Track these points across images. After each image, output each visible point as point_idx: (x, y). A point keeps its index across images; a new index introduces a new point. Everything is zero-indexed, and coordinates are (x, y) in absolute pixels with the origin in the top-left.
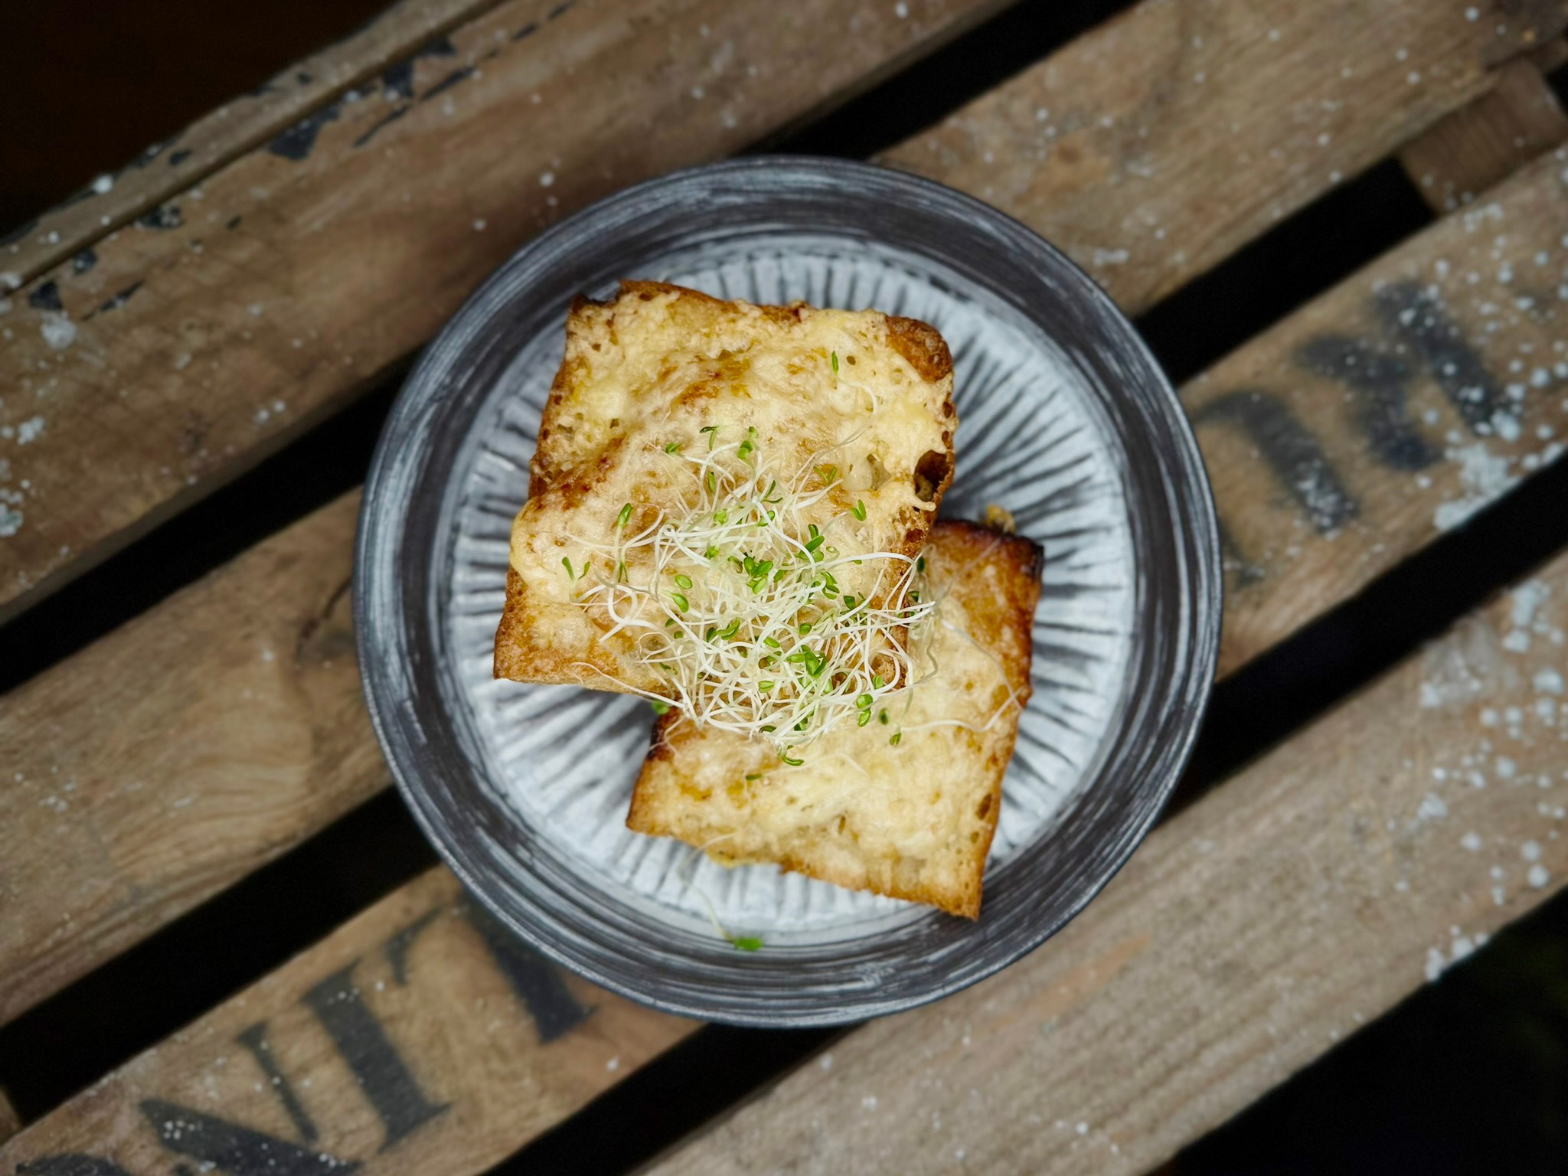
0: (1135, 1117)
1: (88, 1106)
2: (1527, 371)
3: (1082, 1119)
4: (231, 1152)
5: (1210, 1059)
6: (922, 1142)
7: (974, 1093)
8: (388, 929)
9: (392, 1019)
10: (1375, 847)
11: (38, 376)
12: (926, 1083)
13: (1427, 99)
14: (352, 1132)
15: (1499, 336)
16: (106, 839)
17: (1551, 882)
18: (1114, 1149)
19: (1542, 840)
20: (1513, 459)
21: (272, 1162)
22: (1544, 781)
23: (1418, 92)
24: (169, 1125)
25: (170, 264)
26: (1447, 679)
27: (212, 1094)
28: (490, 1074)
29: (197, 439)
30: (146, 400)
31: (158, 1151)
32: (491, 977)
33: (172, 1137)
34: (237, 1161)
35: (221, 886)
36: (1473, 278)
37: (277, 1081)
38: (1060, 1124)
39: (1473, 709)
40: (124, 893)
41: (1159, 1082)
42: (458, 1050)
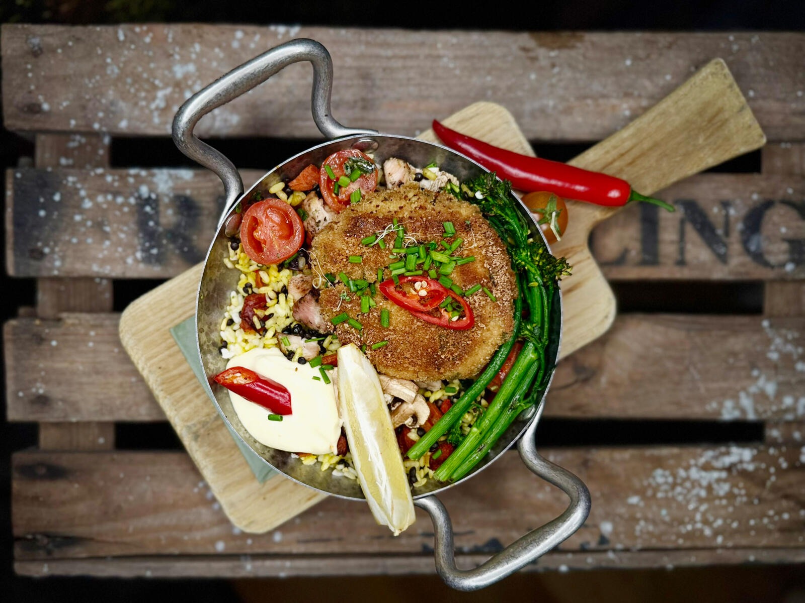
0: (425, 51)
1: (742, 274)
2: (123, 205)
3: (443, 62)
4: (709, 232)
5: (389, 53)
9: (636, 240)
11: (621, 516)
13: (92, 322)
15: (126, 224)
16: (688, 354)
17: (235, 30)
18: (439, 46)
19: (229, 45)
20: (149, 179)
21: (699, 220)
22: (215, 64)
23: (94, 327)
24: (722, 252)
26: (226, 121)
27: (704, 253)
31: (730, 246)
33: (724, 248)
34: (709, 228)
36: (120, 249)
37: (682, 245)
40: (693, 333)
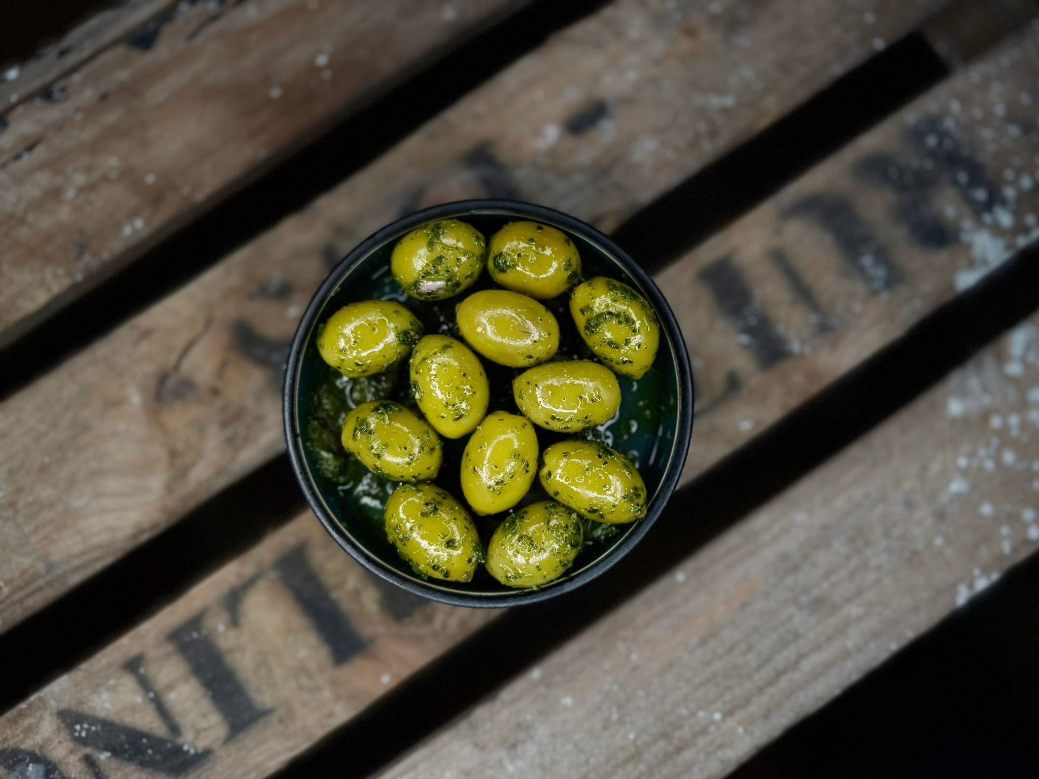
0: (754, 708)
1: (21, 715)
2: (1017, 178)
3: (718, 710)
4: (122, 745)
5: (807, 665)
6: (605, 727)
7: (641, 693)
8: (224, 589)
9: (231, 651)
10: (918, 515)
12: (606, 687)
14: (205, 730)
15: (996, 155)
16: (27, 529)
18: (740, 730)
19: (1036, 507)
20: (1010, 240)
21: (150, 751)
22: (1037, 466)
24: (78, 727)
25: (59, 127)
26: (966, 395)
27: (107, 705)
28: (301, 688)
29: (82, 248)
30: (45, 222)
31: (71, 745)
32: (298, 620)
33: (80, 736)
34: (126, 751)
35: (108, 561)
36: (978, 113)
37: (151, 695)
38: (701, 714)
39: (985, 416)
40: (40, 567)
41: (771, 682)
42: (278, 672)
